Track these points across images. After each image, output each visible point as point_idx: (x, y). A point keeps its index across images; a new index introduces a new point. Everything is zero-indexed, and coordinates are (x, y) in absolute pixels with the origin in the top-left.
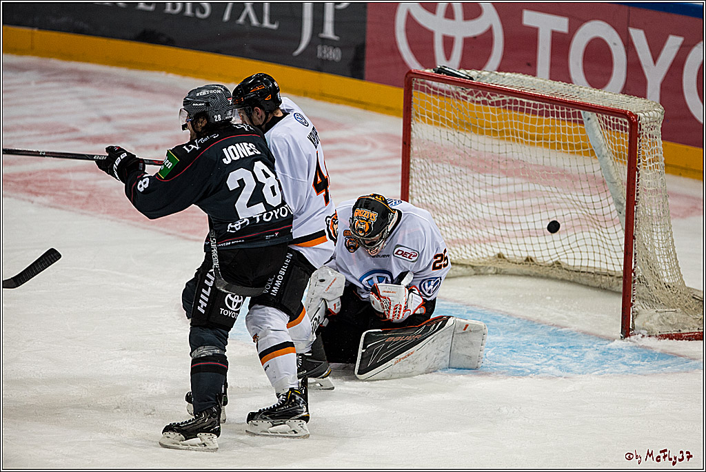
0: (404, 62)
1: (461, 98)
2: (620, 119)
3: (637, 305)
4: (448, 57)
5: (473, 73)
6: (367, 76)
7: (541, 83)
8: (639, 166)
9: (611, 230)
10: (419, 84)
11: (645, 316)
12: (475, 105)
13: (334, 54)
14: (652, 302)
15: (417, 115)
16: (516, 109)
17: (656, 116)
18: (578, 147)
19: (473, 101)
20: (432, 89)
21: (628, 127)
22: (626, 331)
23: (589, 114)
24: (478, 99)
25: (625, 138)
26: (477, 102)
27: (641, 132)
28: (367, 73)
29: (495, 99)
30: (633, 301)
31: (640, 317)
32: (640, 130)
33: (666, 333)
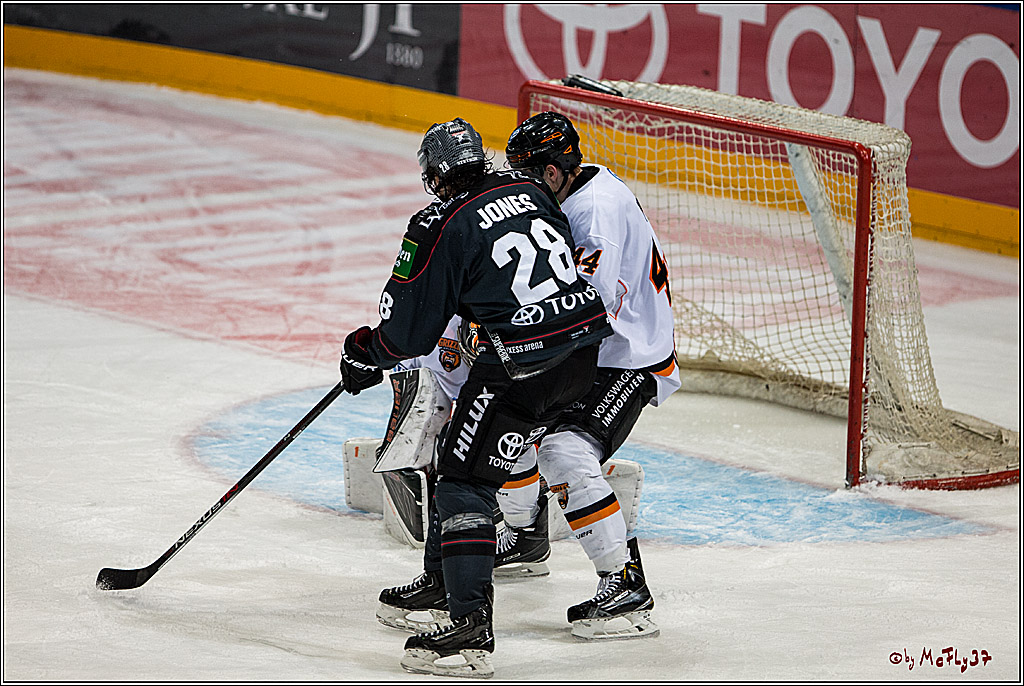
0: (517, 70)
1: (604, 124)
2: (843, 155)
3: (871, 437)
4: (584, 61)
5: (622, 86)
6: (460, 90)
7: (724, 100)
8: (873, 226)
10: (541, 103)
11: (884, 453)
12: (625, 133)
13: (412, 58)
14: (891, 432)
16: (689, 140)
17: (898, 150)
18: (781, 197)
19: (622, 128)
21: (855, 166)
22: (854, 476)
23: (797, 147)
24: (631, 125)
25: (851, 184)
26: (629, 129)
27: (876, 175)
28: (462, 84)
29: (659, 124)
30: (865, 431)
31: (874, 455)
32: (875, 171)
33: (914, 479)
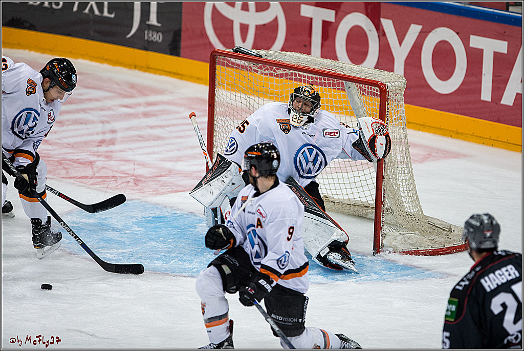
0: (210, 44)
1: (253, 71)
2: (373, 87)
3: (386, 229)
4: (244, 40)
5: (262, 52)
6: (181, 54)
7: (314, 59)
9: (367, 172)
10: (221, 60)
11: (391, 237)
12: (263, 76)
13: (157, 37)
14: (397, 226)
15: (219, 84)
16: (296, 80)
17: (400, 85)
18: (341, 108)
19: (262, 73)
20: (230, 64)
21: (379, 93)
22: (377, 248)
23: (350, 83)
24: (266, 72)
25: (376, 101)
26: (265, 74)
27: (389, 97)
28: (182, 52)
29: (280, 71)
30: (383, 226)
31: (387, 238)
32: (388, 96)
33: (407, 250)
